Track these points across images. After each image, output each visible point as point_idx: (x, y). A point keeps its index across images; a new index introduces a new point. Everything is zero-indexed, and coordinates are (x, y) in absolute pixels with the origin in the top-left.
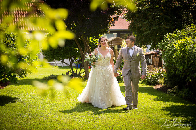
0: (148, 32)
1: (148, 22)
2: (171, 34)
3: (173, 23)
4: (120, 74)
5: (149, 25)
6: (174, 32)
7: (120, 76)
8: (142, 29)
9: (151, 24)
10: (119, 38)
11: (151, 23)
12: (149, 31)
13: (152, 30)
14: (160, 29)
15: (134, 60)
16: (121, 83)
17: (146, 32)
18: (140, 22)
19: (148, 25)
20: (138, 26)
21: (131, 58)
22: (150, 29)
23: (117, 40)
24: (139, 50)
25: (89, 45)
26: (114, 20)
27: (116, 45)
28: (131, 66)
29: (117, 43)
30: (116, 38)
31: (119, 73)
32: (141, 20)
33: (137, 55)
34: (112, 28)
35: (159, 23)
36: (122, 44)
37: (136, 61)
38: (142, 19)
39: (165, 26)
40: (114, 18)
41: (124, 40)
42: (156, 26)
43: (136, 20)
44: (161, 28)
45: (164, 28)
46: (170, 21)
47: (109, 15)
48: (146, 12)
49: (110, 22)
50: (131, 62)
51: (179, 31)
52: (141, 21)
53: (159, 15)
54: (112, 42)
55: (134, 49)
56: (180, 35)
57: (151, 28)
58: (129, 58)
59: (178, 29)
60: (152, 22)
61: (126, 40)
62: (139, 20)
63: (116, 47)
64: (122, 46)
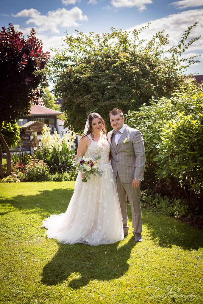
5: (94, 100)
8: (83, 106)
10: (39, 122)
12: (97, 109)
13: (99, 107)
19: (92, 100)
22: (95, 106)
23: (36, 125)
26: (38, 97)
27: (35, 131)
29: (36, 128)
30: (35, 123)
32: (80, 93)
36: (43, 130)
38: (82, 93)
40: (37, 94)
42: (104, 101)
45: (119, 103)
48: (89, 82)
49: (31, 99)
53: (110, 85)
54: (31, 128)
62: (77, 94)
63: (36, 133)
64: (43, 133)
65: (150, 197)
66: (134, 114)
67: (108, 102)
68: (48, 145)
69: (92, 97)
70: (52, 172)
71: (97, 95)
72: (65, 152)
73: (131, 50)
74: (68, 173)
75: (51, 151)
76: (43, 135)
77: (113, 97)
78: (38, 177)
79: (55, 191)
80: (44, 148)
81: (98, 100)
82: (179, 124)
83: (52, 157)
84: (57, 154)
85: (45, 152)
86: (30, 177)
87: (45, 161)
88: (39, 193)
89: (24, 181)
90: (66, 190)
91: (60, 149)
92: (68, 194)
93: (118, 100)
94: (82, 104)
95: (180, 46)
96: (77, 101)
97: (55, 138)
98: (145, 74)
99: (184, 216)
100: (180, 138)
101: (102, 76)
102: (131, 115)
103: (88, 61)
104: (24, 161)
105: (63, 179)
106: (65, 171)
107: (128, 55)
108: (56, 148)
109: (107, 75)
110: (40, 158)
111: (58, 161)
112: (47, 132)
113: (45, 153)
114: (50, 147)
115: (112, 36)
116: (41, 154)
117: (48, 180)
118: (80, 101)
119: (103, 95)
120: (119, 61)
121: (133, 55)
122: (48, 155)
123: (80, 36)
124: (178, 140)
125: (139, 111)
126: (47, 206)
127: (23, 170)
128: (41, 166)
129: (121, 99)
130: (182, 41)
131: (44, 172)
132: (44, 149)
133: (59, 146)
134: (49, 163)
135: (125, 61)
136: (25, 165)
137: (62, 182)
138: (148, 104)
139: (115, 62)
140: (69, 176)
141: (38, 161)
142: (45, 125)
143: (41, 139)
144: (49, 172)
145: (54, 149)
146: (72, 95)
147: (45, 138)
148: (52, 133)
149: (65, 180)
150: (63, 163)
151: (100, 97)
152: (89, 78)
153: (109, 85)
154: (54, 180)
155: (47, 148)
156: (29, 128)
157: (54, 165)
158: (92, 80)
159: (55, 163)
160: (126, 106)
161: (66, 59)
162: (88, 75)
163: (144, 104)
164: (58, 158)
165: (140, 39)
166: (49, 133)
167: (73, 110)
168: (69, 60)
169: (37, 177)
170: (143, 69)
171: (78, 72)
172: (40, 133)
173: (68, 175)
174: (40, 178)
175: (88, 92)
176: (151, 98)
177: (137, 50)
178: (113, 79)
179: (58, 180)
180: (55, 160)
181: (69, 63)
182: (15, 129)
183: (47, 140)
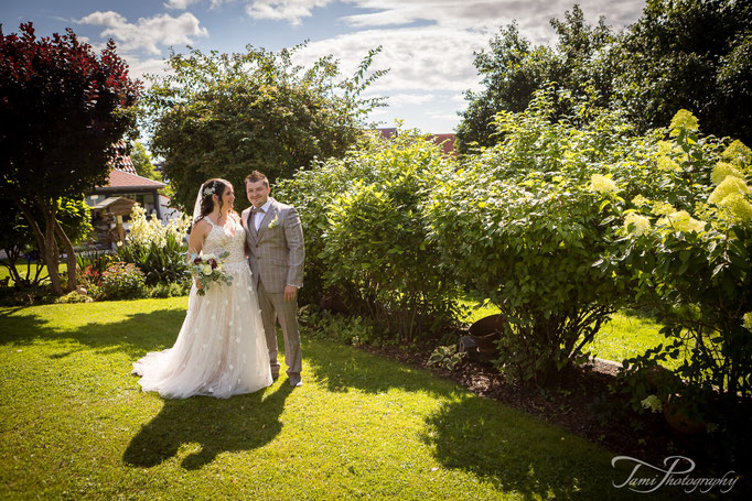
4: (136, 277)
7: (138, 281)
10: (127, 199)
13: (228, 172)
19: (217, 161)
22: (222, 170)
23: (121, 204)
25: (58, 217)
27: (119, 215)
29: (121, 209)
30: (117, 201)
31: (134, 275)
32: (195, 149)
36: (132, 212)
42: (236, 163)
45: (261, 166)
48: (210, 131)
53: (246, 136)
54: (111, 208)
57: (224, 168)
61: (140, 204)
62: (191, 151)
63: (120, 219)
64: (132, 217)
65: (314, 315)
66: (286, 183)
67: (243, 164)
68: (143, 238)
69: (216, 155)
70: (151, 282)
71: (224, 153)
72: (172, 248)
73: (279, 82)
74: (178, 283)
75: (147, 247)
76: (134, 220)
77: (251, 156)
79: (156, 313)
80: (135, 243)
81: (227, 162)
82: (356, 198)
83: (150, 257)
84: (158, 252)
85: (138, 249)
86: (112, 292)
87: (137, 265)
88: (127, 318)
89: (100, 299)
90: (174, 312)
91: (164, 243)
92: (177, 318)
93: (259, 161)
94: (199, 167)
95: (357, 79)
96: (190, 162)
97: (154, 225)
98: (303, 121)
99: (367, 343)
100: (359, 220)
101: (233, 122)
102: (280, 185)
103: (208, 97)
104: (100, 266)
105: (170, 294)
106: (172, 280)
107: (274, 89)
108: (157, 242)
109: (240, 120)
110: (128, 260)
111: (161, 264)
112: (140, 216)
113: (138, 252)
114: (145, 241)
115: (249, 58)
116: (131, 253)
117: (143, 297)
118: (197, 162)
119: (234, 153)
120: (260, 98)
121: (283, 89)
122: (142, 254)
123: (196, 56)
124: (354, 224)
125: (294, 178)
126: (140, 339)
127: (97, 280)
128: (130, 273)
129: (264, 160)
130: (361, 72)
131: (136, 283)
132: (135, 245)
133: (161, 239)
134: (144, 268)
135: (270, 98)
136: (100, 272)
137: (168, 300)
138: (308, 167)
139: (253, 100)
140: (179, 289)
141: (125, 265)
142: (136, 204)
143: (130, 227)
144: (146, 283)
145: (153, 243)
146: (183, 152)
147: (137, 226)
148: (149, 218)
149: (174, 296)
150: (169, 267)
151: (230, 157)
152: (211, 124)
153: (243, 136)
154: (153, 296)
155: (140, 242)
156: (108, 208)
157: (152, 271)
158: (216, 128)
159: (156, 267)
160: (272, 171)
161: (171, 93)
162: (209, 118)
163: (302, 168)
164: (159, 258)
165: (294, 65)
166: (144, 217)
167: (185, 177)
168: (176, 96)
169: (123, 291)
170: (299, 112)
171: (191, 114)
172: (127, 218)
173: (177, 286)
174: (131, 293)
175: (209, 148)
176: (313, 159)
177: (290, 81)
178: (250, 126)
179: (162, 295)
180: (155, 262)
181: (177, 99)
182: (82, 211)
183: (140, 230)
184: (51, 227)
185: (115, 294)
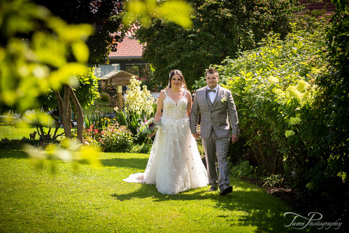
0: (176, 63)
1: (176, 44)
2: (216, 66)
3: (221, 47)
4: (127, 136)
5: (177, 50)
6: (222, 62)
7: (128, 140)
8: (165, 58)
9: (182, 48)
10: (126, 72)
11: (181, 46)
12: (179, 61)
13: (182, 58)
14: (198, 57)
15: (218, 110)
16: (129, 152)
17: (172, 62)
18: (162, 45)
19: (175, 51)
20: (158, 52)
21: (213, 106)
23: (121, 76)
24: (225, 93)
26: (117, 41)
27: (120, 85)
28: (212, 119)
29: (121, 81)
30: (119, 73)
31: (125, 134)
32: (163, 41)
33: (222, 101)
34: (112, 55)
35: (194, 47)
36: (130, 84)
37: (221, 111)
38: (165, 40)
39: (206, 52)
40: (117, 37)
41: (134, 76)
42: (189, 51)
43: (155, 42)
44: (198, 55)
45: (204, 55)
46: (216, 44)
47: (109, 32)
49: (109, 44)
50: (212, 112)
51: (232, 61)
52: (165, 42)
53: (195, 32)
54: (113, 80)
55: (217, 91)
56: (233, 68)
57: (181, 55)
58: (209, 106)
59: (230, 58)
60: (183, 44)
61: (137, 77)
62: (160, 42)
63: (120, 88)
64: (130, 88)
67: (192, 52)
68: (136, 106)
76: (131, 90)
78: (118, 147)
80: (129, 109)
85: (131, 114)
86: (107, 147)
87: (129, 127)
94: (163, 54)
97: (144, 95)
104: (99, 125)
108: (146, 109)
110: (122, 123)
112: (136, 87)
113: (131, 117)
114: (138, 108)
116: (125, 117)
122: (134, 119)
127: (97, 137)
128: (120, 132)
132: (129, 111)
136: (100, 131)
141: (119, 126)
143: (127, 96)
144: (134, 142)
145: (143, 111)
147: (132, 95)
148: (142, 89)
154: (138, 152)
155: (134, 109)
156: (111, 80)
166: (139, 88)
169: (116, 146)
172: (125, 89)
174: (121, 148)
182: (91, 81)
183: (134, 99)
184: (67, 93)
185: (110, 148)
